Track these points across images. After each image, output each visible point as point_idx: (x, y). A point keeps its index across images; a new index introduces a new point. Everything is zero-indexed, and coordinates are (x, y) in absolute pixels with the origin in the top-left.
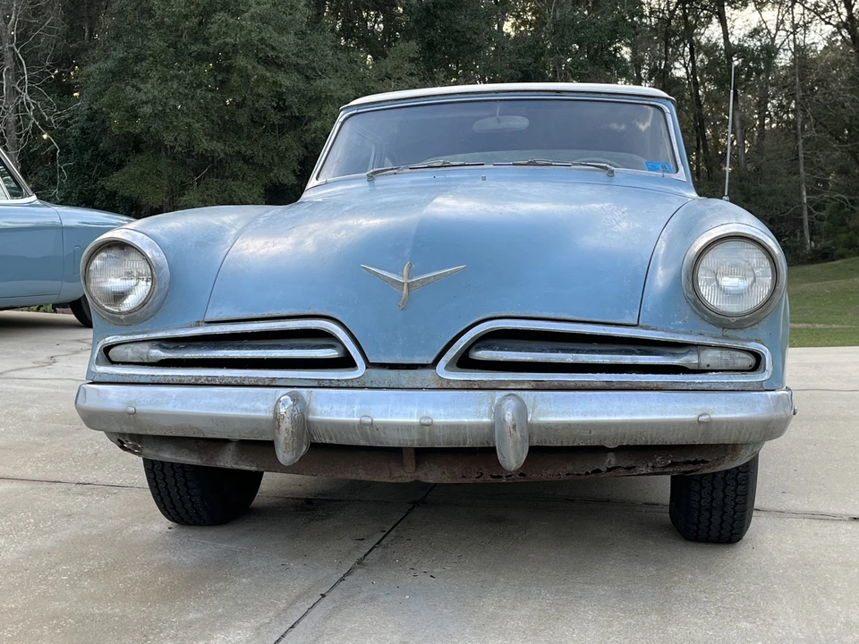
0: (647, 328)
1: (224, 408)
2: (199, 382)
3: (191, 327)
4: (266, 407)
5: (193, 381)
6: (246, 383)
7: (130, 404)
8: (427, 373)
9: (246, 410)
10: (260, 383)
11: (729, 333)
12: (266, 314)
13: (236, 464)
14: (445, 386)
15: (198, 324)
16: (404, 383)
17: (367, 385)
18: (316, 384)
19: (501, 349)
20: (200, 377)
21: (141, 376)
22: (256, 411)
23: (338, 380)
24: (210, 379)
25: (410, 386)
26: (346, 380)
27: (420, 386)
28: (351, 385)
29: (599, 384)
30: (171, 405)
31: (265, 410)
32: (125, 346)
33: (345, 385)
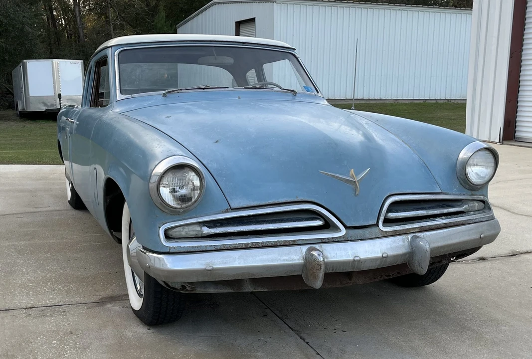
0: (446, 194)
1: (272, 260)
2: (248, 246)
3: (223, 213)
4: (298, 257)
5: (244, 246)
6: (279, 244)
7: (208, 264)
8: (375, 229)
9: (286, 260)
10: (287, 244)
11: (474, 193)
12: (271, 202)
13: (255, 289)
14: (385, 235)
15: (227, 211)
16: (368, 236)
17: (349, 239)
18: (320, 241)
19: (397, 212)
20: (248, 244)
21: (206, 246)
22: (292, 260)
23: (332, 238)
24: (254, 244)
25: (371, 237)
26: (336, 238)
27: (374, 236)
28: (340, 240)
29: (443, 225)
30: (237, 262)
31: (298, 259)
32: (182, 227)
33: (337, 240)
